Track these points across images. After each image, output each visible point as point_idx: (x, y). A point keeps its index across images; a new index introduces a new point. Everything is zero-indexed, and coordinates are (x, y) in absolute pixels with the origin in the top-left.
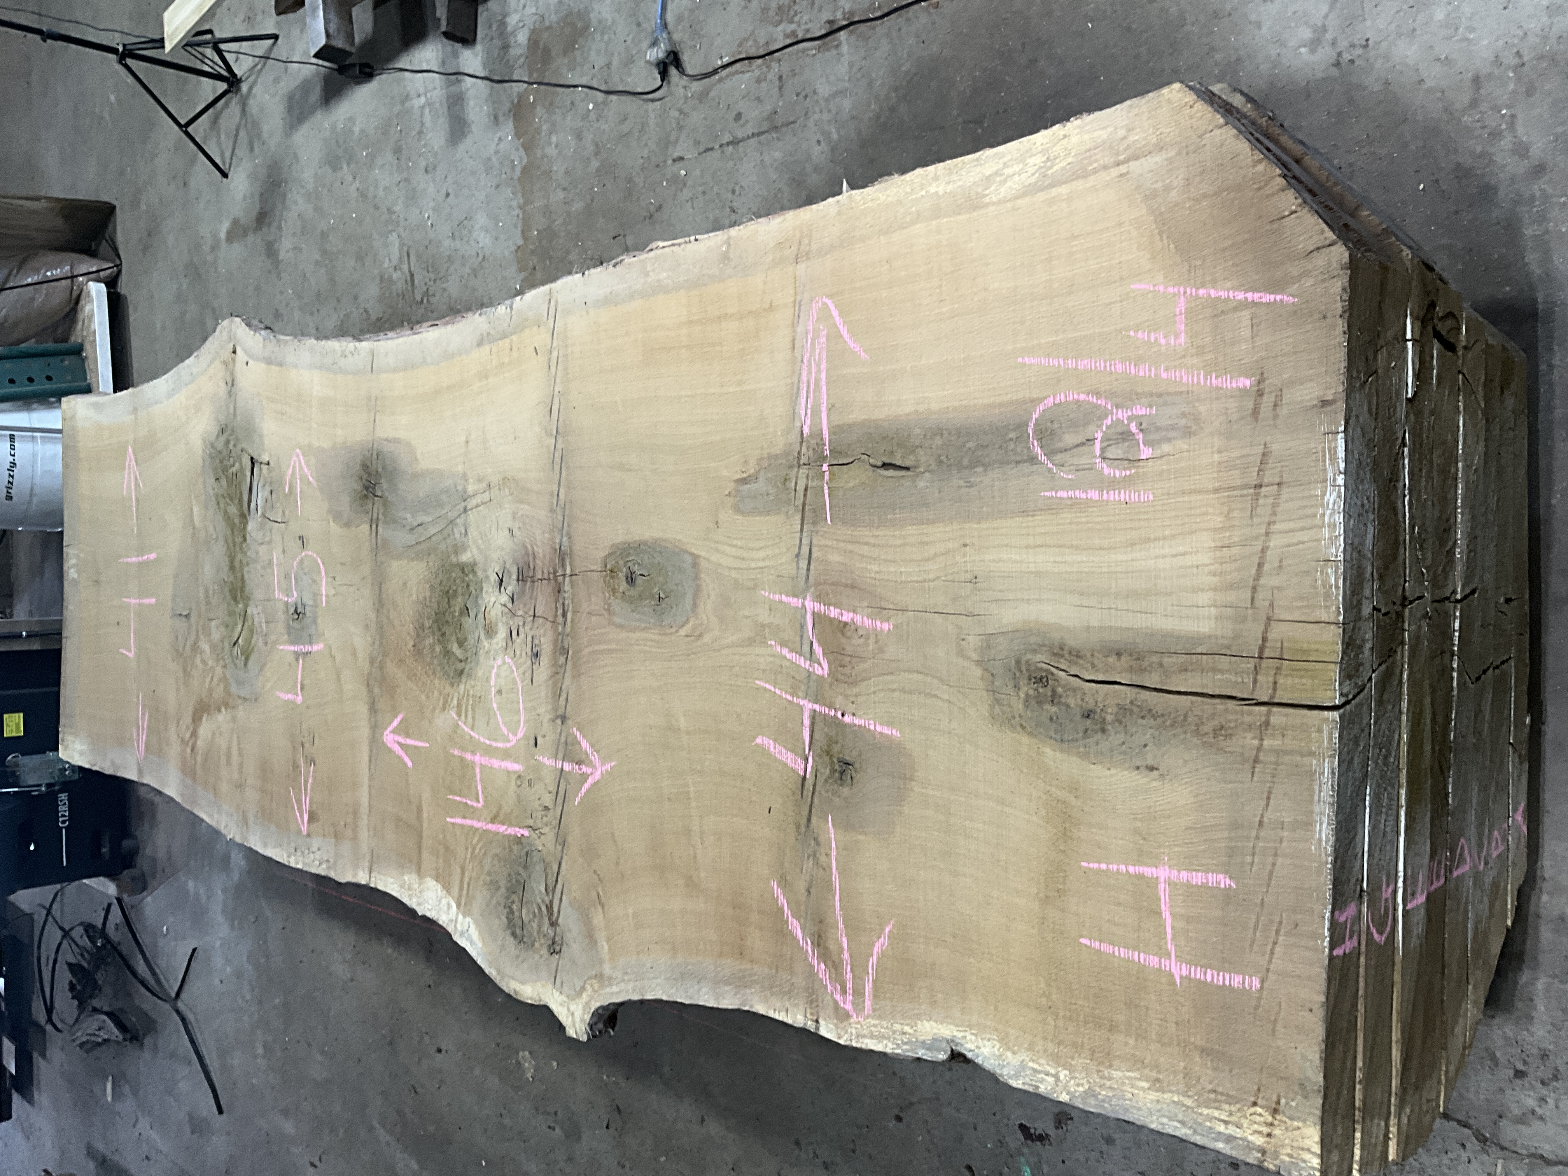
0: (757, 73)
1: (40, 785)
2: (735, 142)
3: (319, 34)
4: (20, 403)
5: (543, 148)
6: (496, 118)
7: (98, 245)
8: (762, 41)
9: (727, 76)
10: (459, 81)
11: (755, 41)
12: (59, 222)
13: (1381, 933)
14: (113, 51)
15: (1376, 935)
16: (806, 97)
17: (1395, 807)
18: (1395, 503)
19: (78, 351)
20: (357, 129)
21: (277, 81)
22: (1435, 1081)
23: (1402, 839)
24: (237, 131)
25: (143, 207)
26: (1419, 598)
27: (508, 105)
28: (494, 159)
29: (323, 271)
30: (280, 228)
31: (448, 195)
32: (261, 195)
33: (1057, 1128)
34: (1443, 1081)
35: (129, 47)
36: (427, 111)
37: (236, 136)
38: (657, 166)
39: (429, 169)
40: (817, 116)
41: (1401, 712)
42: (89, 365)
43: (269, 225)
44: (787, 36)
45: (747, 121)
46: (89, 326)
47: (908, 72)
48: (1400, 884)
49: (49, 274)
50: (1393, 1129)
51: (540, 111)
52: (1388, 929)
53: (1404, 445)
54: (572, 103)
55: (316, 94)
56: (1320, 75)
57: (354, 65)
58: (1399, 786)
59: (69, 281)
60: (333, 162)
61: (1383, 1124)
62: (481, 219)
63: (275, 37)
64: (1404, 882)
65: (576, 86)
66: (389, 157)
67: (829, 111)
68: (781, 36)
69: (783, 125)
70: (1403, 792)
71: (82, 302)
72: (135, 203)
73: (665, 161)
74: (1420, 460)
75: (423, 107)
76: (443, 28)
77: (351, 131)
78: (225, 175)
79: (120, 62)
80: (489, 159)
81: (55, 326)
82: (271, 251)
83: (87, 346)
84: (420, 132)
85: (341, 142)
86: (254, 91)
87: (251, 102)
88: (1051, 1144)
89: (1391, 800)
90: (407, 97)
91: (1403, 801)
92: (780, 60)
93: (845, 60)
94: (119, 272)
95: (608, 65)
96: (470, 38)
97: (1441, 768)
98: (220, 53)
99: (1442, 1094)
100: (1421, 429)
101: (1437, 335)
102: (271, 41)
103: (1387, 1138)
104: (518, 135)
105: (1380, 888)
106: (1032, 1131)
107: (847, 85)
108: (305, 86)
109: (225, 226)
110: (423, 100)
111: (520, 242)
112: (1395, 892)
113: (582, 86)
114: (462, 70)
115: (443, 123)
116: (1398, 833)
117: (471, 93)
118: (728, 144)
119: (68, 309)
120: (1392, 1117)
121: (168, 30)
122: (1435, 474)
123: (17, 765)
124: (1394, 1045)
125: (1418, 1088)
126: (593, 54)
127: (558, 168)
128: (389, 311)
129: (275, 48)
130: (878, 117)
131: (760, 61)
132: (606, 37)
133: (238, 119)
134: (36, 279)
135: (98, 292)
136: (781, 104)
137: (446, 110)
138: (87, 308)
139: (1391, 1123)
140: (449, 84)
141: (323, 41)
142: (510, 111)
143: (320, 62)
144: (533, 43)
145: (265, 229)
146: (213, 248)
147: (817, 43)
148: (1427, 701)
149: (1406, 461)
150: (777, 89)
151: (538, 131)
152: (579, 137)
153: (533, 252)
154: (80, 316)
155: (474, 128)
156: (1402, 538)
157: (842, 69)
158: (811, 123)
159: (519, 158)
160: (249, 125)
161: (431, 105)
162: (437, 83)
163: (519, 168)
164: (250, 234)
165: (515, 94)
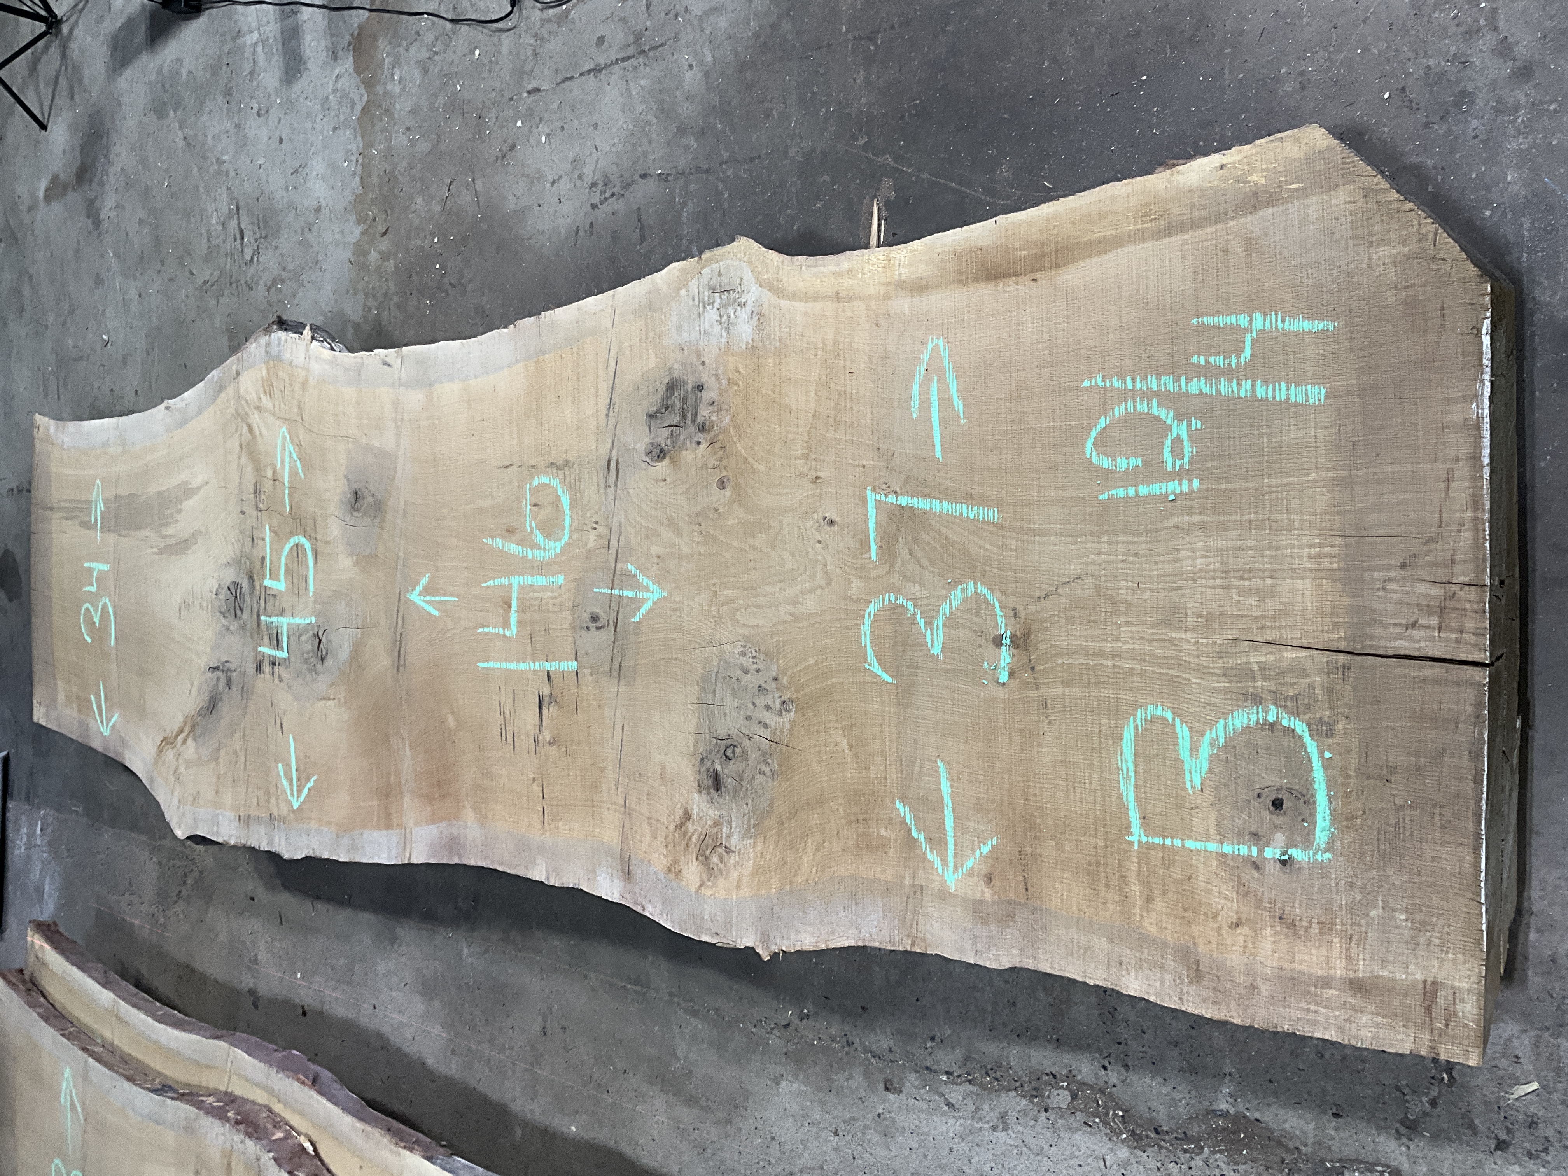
2: (597, 70)
5: (384, 84)
6: (334, 52)
10: (295, 13)
16: (676, 16)
21: (100, 20)
24: (57, 78)
27: (348, 38)
28: (331, 97)
29: (147, 230)
30: (102, 184)
31: (281, 141)
32: (82, 148)
36: (260, 48)
37: (56, 83)
38: (511, 99)
39: (263, 112)
40: (689, 37)
43: (91, 181)
45: (610, 45)
51: (382, 44)
54: (418, 33)
55: (142, 32)
60: (159, 110)
62: (318, 166)
65: (423, 14)
66: (220, 100)
67: (703, 31)
69: (649, 50)
73: (519, 94)
75: (256, 44)
77: (178, 72)
78: (43, 127)
80: (327, 98)
82: (92, 210)
85: (167, 86)
86: (76, 32)
87: (73, 45)
90: (238, 34)
104: (358, 71)
108: (129, 25)
109: (43, 185)
110: (255, 36)
111: (360, 190)
113: (429, 14)
115: (277, 60)
117: (308, 27)
118: (589, 71)
127: (402, 106)
128: (217, 273)
130: (757, 36)
133: (58, 63)
136: (648, 24)
137: (280, 47)
140: (284, 17)
142: (350, 44)
145: (86, 186)
146: (30, 209)
150: (644, 8)
151: (380, 66)
152: (425, 71)
153: (373, 201)
155: (310, 64)
158: (682, 44)
159: (360, 97)
160: (70, 71)
161: (264, 41)
162: (272, 18)
163: (358, 108)
164: (70, 191)
165: (356, 25)
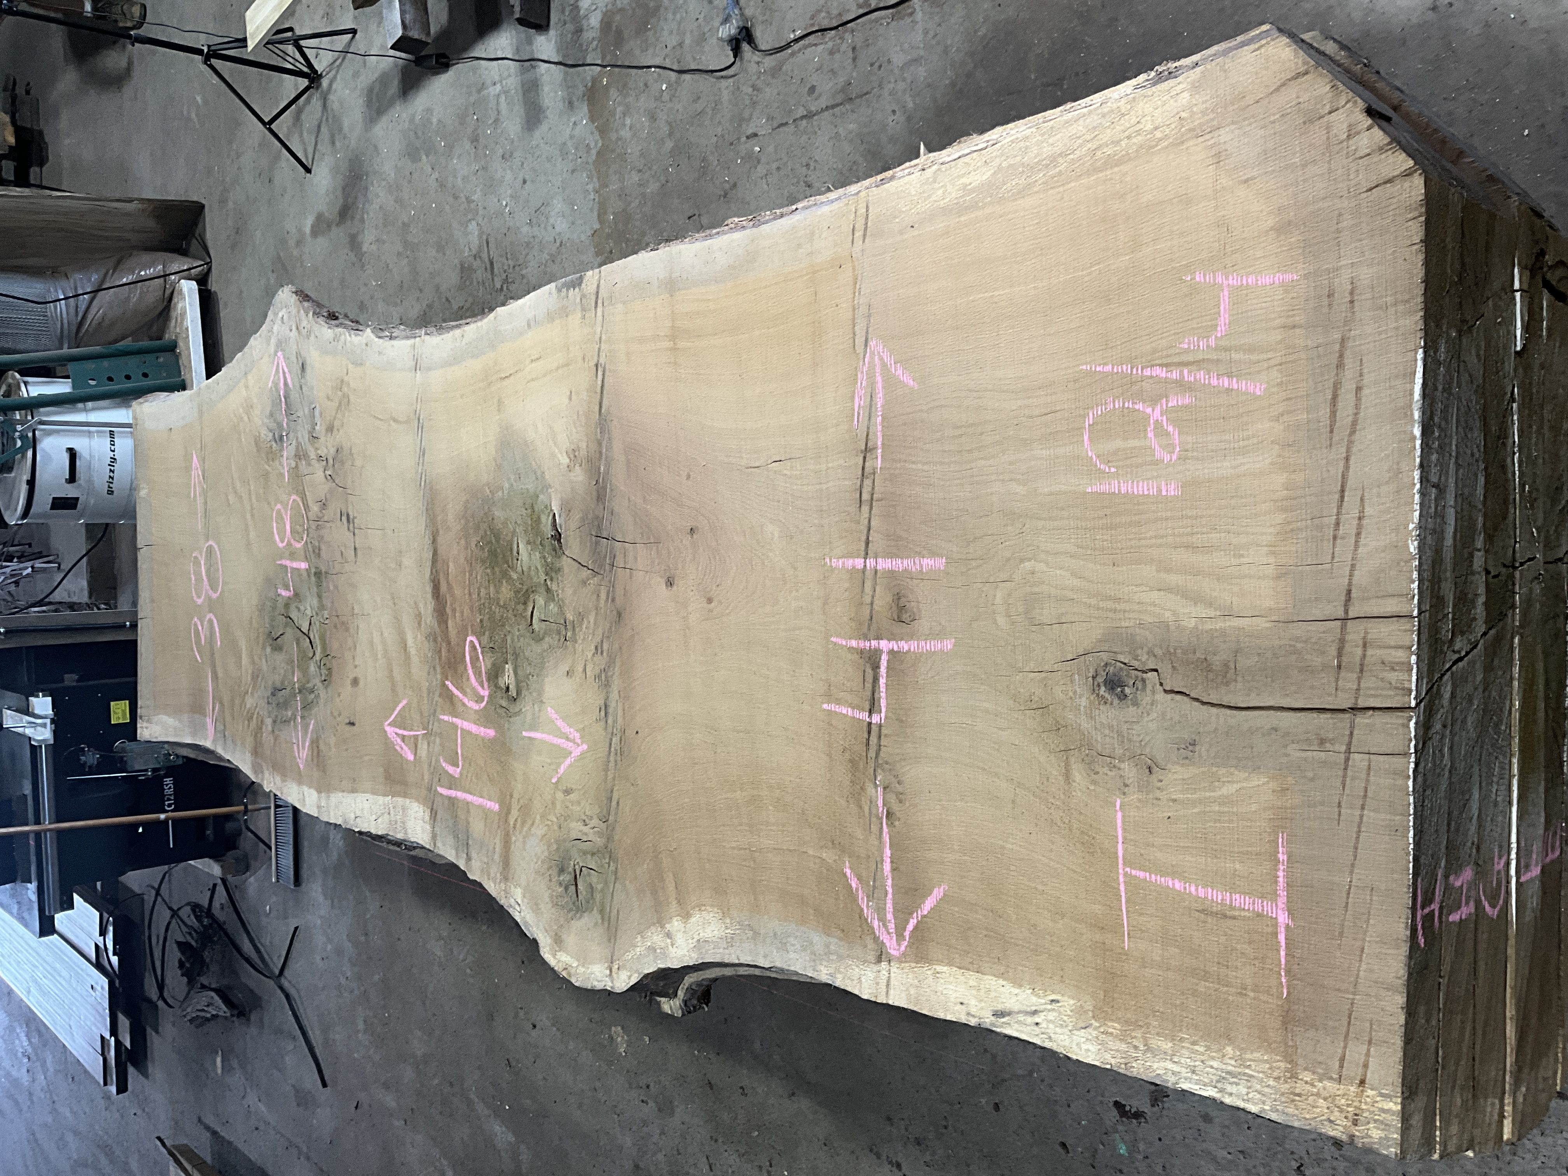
0: (830, 44)
1: (146, 770)
2: (809, 116)
3: (395, 25)
4: (118, 400)
5: (617, 131)
6: (571, 103)
7: (189, 244)
8: (835, 12)
9: (800, 50)
10: (533, 67)
11: (828, 12)
12: (151, 223)
13: (1493, 906)
14: (199, 52)
15: (1488, 908)
16: (880, 67)
17: (1507, 776)
18: (1505, 461)
19: (172, 348)
20: (434, 120)
21: (356, 75)
22: (1552, 1060)
23: (1514, 809)
24: (319, 127)
25: (231, 204)
26: (1530, 560)
27: (581, 89)
28: (569, 144)
29: (405, 261)
30: (363, 221)
31: (525, 182)
32: (344, 189)
33: (1153, 1106)
34: (1561, 1060)
35: (213, 48)
36: (502, 99)
37: (319, 131)
38: (732, 144)
39: (507, 156)
40: (891, 86)
41: (1512, 679)
42: (183, 361)
43: (353, 218)
44: (860, 6)
45: (820, 95)
46: (182, 323)
47: (985, 35)
48: (1513, 856)
49: (143, 273)
50: (1508, 1109)
51: (613, 93)
52: (1501, 902)
53: (1514, 401)
54: (646, 85)
55: (394, 86)
56: (1414, 20)
57: (430, 56)
58: (1511, 755)
59: (162, 280)
60: (412, 153)
61: (1497, 1102)
62: (558, 205)
63: (354, 32)
64: (1517, 854)
65: (650, 67)
66: (467, 145)
67: (904, 80)
68: (854, 8)
69: (856, 98)
70: (1515, 761)
71: (175, 300)
72: (223, 201)
73: (739, 139)
74: (1530, 416)
75: (499, 95)
76: (517, 16)
77: (429, 120)
78: (308, 170)
79: (205, 63)
80: (565, 144)
81: (150, 324)
82: (354, 243)
83: (181, 344)
84: (496, 121)
85: (420, 134)
86: (334, 86)
87: (331, 97)
88: (1146, 1122)
89: (1502, 768)
90: (483, 86)
91: (1515, 771)
92: (853, 31)
93: (919, 27)
94: (209, 270)
95: (681, 45)
96: (544, 23)
97: (1555, 736)
98: (300, 49)
99: (1559, 1072)
100: (1530, 383)
101: (1547, 284)
102: (350, 36)
103: (1502, 1117)
104: (592, 119)
105: (1492, 859)
106: (1127, 1108)
107: (922, 53)
108: (384, 79)
109: (309, 222)
110: (498, 87)
111: (597, 226)
112: (1508, 864)
113: (655, 67)
114: (536, 56)
115: (519, 110)
116: (1510, 804)
117: (546, 79)
118: (803, 117)
119: (160, 308)
120: (1507, 1095)
121: (250, 29)
122: (1546, 430)
123: (124, 750)
124: (1508, 1021)
125: (1535, 1065)
126: (666, 33)
127: (633, 150)
128: (470, 300)
129: (353, 43)
130: (953, 84)
131: (833, 32)
132: (678, 16)
133: (320, 114)
134: (131, 278)
135: (190, 290)
136: (854, 74)
137: (521, 97)
138: (180, 305)
139: (1506, 1101)
140: (523, 71)
141: (399, 33)
142: (584, 95)
143: (398, 54)
144: (606, 25)
145: (349, 223)
146: (299, 243)
147: (891, 11)
148: (1540, 666)
149: (1515, 417)
150: (850, 61)
151: (613, 113)
152: (653, 118)
153: (609, 236)
154: (173, 314)
155: (548, 113)
156: (1512, 497)
157: (917, 37)
158: (886, 92)
159: (594, 141)
160: (330, 120)
161: (506, 92)
162: (512, 70)
163: (594, 152)
164: (334, 228)
165: (589, 78)
